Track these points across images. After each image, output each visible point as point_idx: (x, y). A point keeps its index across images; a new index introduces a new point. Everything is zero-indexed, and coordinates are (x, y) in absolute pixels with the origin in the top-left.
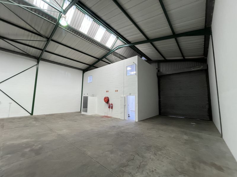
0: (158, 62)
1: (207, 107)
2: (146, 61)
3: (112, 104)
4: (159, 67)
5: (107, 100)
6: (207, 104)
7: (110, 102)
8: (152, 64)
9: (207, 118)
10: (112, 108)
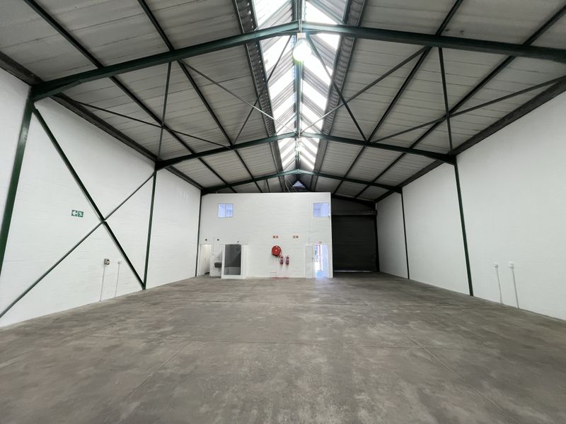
3: (288, 258)
7: (284, 254)
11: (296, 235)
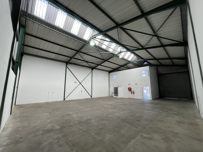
0: (157, 66)
3: (134, 91)
4: (157, 69)
5: (130, 89)
7: (132, 90)
10: (134, 93)
11: (136, 83)
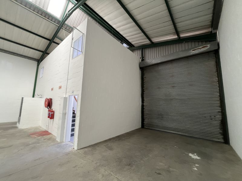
0: (143, 48)
1: (219, 117)
2: (128, 48)
6: (219, 112)
8: (135, 52)
9: (219, 139)
10: (52, 118)
